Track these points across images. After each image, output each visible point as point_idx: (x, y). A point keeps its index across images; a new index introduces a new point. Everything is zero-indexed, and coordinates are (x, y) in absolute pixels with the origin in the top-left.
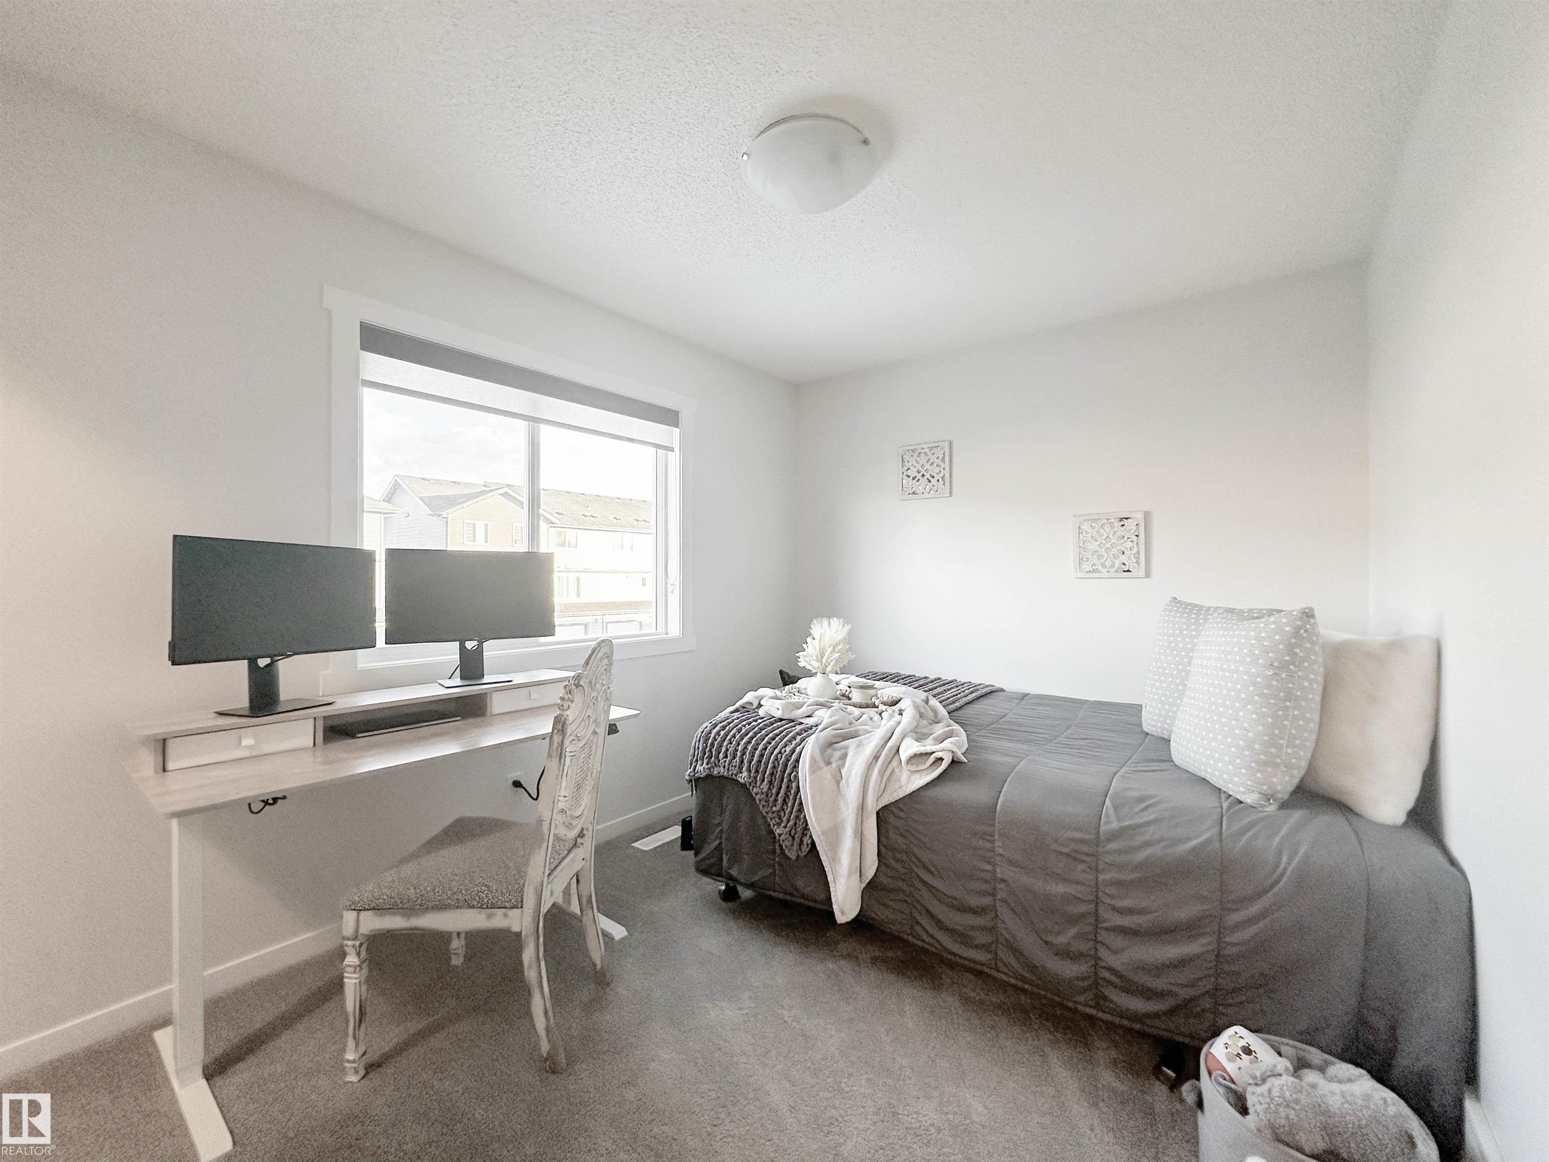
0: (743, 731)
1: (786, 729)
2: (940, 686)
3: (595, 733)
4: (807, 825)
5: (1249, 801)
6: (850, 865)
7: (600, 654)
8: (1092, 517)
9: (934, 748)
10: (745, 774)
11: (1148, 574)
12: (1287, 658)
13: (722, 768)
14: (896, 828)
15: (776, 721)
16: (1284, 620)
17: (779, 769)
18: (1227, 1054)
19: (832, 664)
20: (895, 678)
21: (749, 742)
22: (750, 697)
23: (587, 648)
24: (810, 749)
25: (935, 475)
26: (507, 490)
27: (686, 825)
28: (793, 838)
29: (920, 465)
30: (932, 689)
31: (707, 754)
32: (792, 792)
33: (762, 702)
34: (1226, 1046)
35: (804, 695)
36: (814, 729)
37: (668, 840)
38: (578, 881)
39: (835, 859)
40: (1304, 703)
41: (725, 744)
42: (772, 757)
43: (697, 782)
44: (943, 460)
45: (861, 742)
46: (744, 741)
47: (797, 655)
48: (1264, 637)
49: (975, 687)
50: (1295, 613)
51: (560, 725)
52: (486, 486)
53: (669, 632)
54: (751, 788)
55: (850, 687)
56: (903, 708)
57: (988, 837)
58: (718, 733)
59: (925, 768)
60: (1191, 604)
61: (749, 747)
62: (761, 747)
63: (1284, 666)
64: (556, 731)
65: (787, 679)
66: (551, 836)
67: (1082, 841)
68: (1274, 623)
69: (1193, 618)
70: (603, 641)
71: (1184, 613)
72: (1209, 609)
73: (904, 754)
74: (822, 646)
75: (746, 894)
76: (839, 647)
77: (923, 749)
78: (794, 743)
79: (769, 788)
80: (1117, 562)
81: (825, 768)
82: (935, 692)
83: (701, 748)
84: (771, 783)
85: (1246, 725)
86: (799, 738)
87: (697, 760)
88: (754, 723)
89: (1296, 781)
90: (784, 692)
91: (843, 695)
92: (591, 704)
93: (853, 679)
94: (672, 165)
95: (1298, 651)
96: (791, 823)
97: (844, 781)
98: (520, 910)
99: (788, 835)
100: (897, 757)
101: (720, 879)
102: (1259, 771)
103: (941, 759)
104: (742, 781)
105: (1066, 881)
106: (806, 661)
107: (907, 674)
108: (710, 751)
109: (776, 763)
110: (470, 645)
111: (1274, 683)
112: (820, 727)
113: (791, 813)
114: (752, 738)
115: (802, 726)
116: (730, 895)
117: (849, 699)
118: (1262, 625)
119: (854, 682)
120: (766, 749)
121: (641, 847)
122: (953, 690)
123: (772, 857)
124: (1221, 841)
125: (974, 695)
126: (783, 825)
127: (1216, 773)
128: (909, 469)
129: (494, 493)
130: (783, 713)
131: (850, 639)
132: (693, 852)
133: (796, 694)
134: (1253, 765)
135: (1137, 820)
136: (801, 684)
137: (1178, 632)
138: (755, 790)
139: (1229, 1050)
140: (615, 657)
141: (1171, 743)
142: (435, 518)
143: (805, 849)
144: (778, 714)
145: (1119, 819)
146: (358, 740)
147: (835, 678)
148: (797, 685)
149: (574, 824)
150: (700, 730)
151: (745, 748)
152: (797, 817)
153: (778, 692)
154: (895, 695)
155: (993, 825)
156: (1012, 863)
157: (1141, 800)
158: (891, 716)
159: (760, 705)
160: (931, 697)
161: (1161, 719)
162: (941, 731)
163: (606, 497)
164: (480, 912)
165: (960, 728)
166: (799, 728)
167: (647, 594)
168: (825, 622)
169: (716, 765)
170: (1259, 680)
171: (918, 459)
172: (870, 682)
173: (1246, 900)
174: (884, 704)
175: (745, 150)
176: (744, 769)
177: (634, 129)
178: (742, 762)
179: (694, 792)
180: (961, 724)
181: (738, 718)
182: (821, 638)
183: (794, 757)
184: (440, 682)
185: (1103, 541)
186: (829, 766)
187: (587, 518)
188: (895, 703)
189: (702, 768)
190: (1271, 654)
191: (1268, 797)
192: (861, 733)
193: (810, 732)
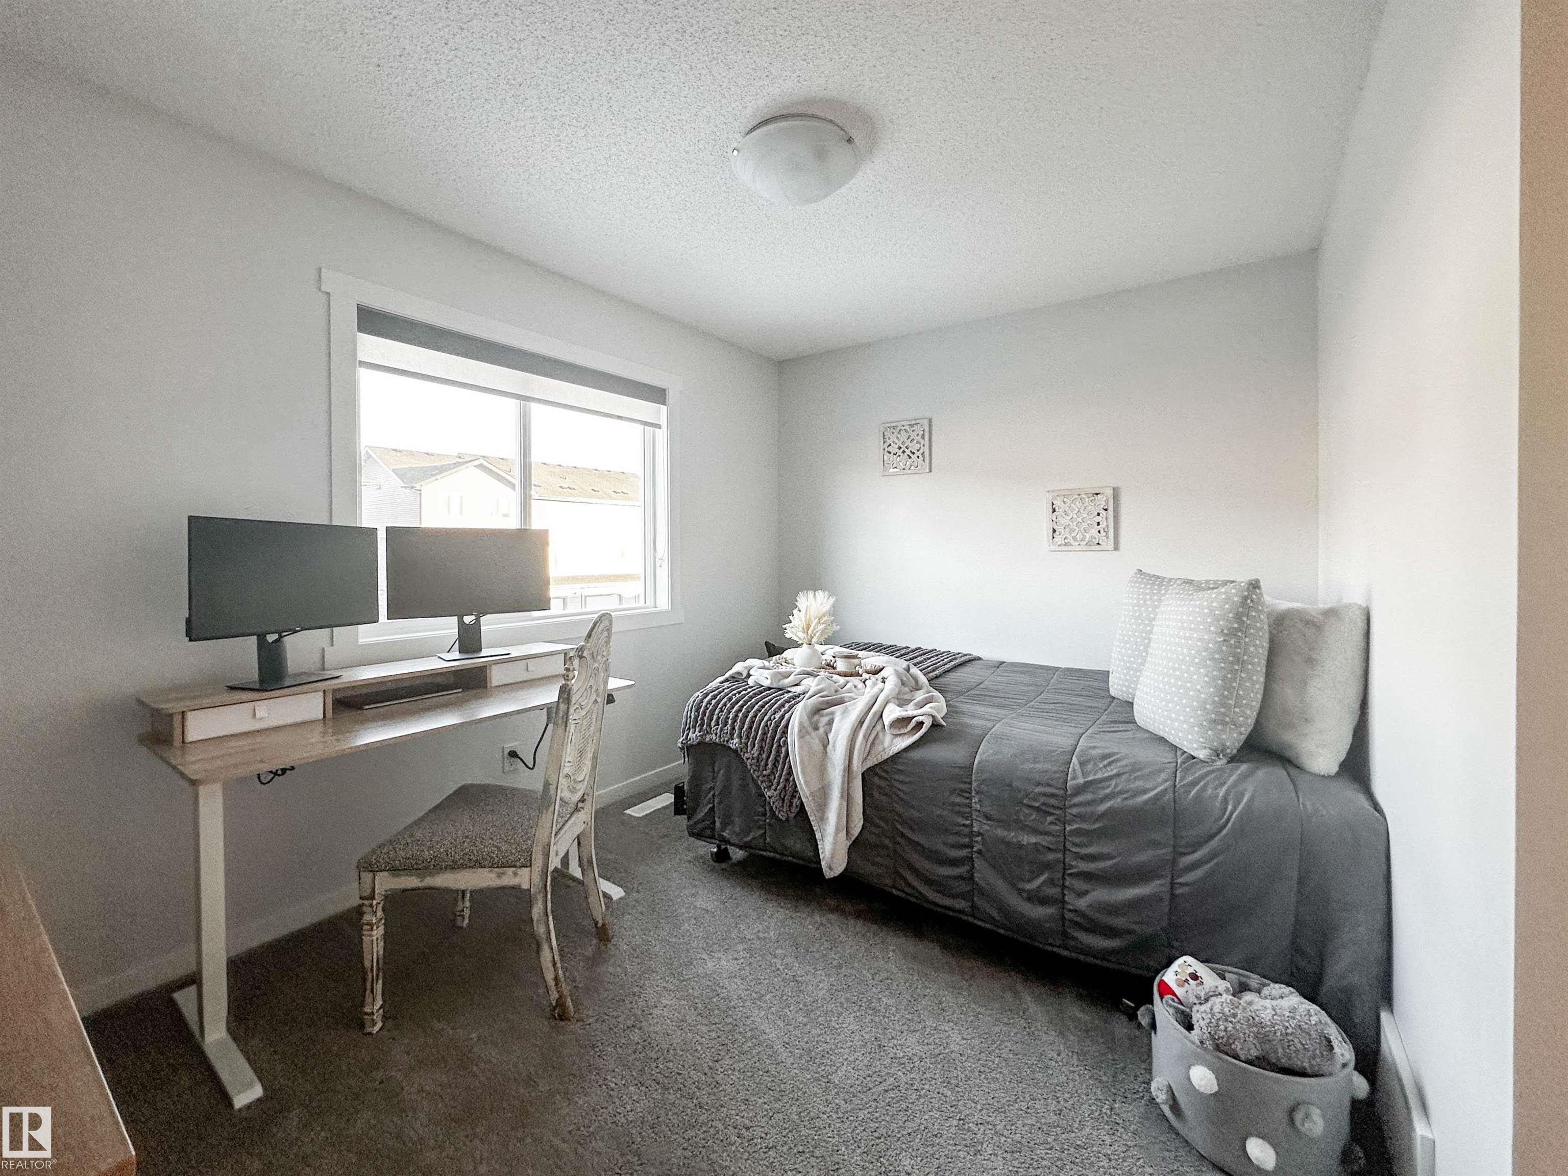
0: (734, 700)
1: (774, 697)
2: (920, 655)
3: (596, 701)
4: (796, 787)
5: (1201, 757)
6: (838, 823)
7: (600, 628)
8: (1063, 493)
9: (915, 713)
10: (736, 740)
11: (1116, 548)
12: (1236, 625)
13: (714, 735)
14: (880, 787)
15: (765, 690)
16: (1233, 591)
17: (769, 735)
18: (1177, 980)
19: (817, 634)
20: (878, 648)
21: (740, 710)
22: (739, 667)
23: (589, 620)
24: (798, 716)
25: (916, 452)
26: (482, 461)
27: (679, 792)
28: (783, 800)
29: (901, 442)
30: (913, 658)
31: (699, 722)
32: (782, 756)
33: (751, 672)
34: (1176, 973)
35: (790, 665)
36: (802, 697)
37: (659, 807)
38: (579, 844)
39: (822, 819)
40: (1250, 667)
41: (717, 712)
42: (763, 723)
43: (689, 749)
44: (923, 437)
45: (846, 707)
46: (735, 709)
47: (784, 626)
48: (1215, 607)
49: (955, 656)
50: (1243, 584)
51: (565, 693)
52: (460, 457)
53: (658, 605)
54: (742, 754)
55: (834, 657)
56: (885, 677)
57: (966, 793)
58: (709, 703)
59: (906, 731)
60: (1154, 576)
61: (740, 715)
62: (751, 714)
63: (1233, 633)
64: (561, 700)
65: (773, 650)
66: (558, 798)
67: (1053, 795)
68: (1225, 593)
69: (1155, 589)
70: (603, 615)
71: (1148, 584)
72: (1170, 580)
73: (888, 719)
74: (808, 618)
75: (737, 854)
76: (825, 618)
77: (904, 714)
78: (783, 710)
79: (760, 754)
80: (1088, 537)
81: (813, 734)
82: (916, 661)
83: (693, 717)
84: (761, 748)
85: (1199, 687)
86: (787, 705)
87: (689, 729)
88: (744, 692)
89: (1243, 737)
90: (771, 662)
91: (828, 665)
92: (593, 675)
93: (837, 649)
94: (664, 157)
95: (1245, 619)
96: (781, 785)
97: (830, 746)
98: (529, 869)
99: (778, 797)
100: (880, 721)
101: (713, 841)
102: (1210, 729)
103: (922, 723)
104: (733, 747)
105: (1036, 832)
106: (792, 632)
107: (889, 644)
108: (702, 719)
109: (766, 728)
110: (468, 619)
111: (1224, 648)
112: (807, 696)
113: (780, 776)
114: (742, 706)
115: (791, 694)
116: (721, 856)
117: (834, 668)
118: (1214, 596)
119: (839, 652)
120: (755, 716)
121: (633, 814)
122: (933, 659)
123: (763, 818)
124: (1174, 792)
125: (952, 663)
126: (773, 788)
127: (1173, 732)
128: (890, 445)
129: (470, 464)
130: (772, 683)
131: (835, 611)
132: (686, 817)
133: (783, 664)
134: (1205, 723)
135: (1099, 776)
136: (788, 654)
137: (1141, 602)
138: (746, 755)
139: (1179, 976)
140: (614, 630)
141: (1135, 706)
142: (408, 491)
143: (794, 810)
144: (767, 683)
145: (1084, 774)
146: (364, 711)
147: (820, 648)
148: (784, 655)
149: (578, 788)
150: (692, 700)
151: (737, 716)
152: (787, 780)
153: (766, 663)
154: (877, 664)
155: (970, 783)
156: (988, 817)
157: (1104, 757)
158: (875, 684)
159: (749, 675)
160: (912, 666)
161: (1126, 684)
162: (922, 697)
163: (584, 469)
164: (492, 871)
165: (939, 694)
166: (787, 696)
167: (637, 567)
168: (811, 594)
169: (707, 732)
170: (1211, 645)
171: (899, 436)
172: (854, 652)
173: (1196, 846)
174: (868, 672)
175: (735, 145)
176: (735, 735)
177: (629, 124)
178: (734, 729)
179: (686, 759)
180: (941, 692)
181: (728, 688)
182: (806, 610)
183: (783, 723)
184: (439, 655)
185: (1075, 516)
186: (817, 732)
187: (565, 490)
188: (876, 672)
189: (694, 735)
190: (1221, 623)
191: (1217, 753)
192: (847, 700)
193: (798, 699)
